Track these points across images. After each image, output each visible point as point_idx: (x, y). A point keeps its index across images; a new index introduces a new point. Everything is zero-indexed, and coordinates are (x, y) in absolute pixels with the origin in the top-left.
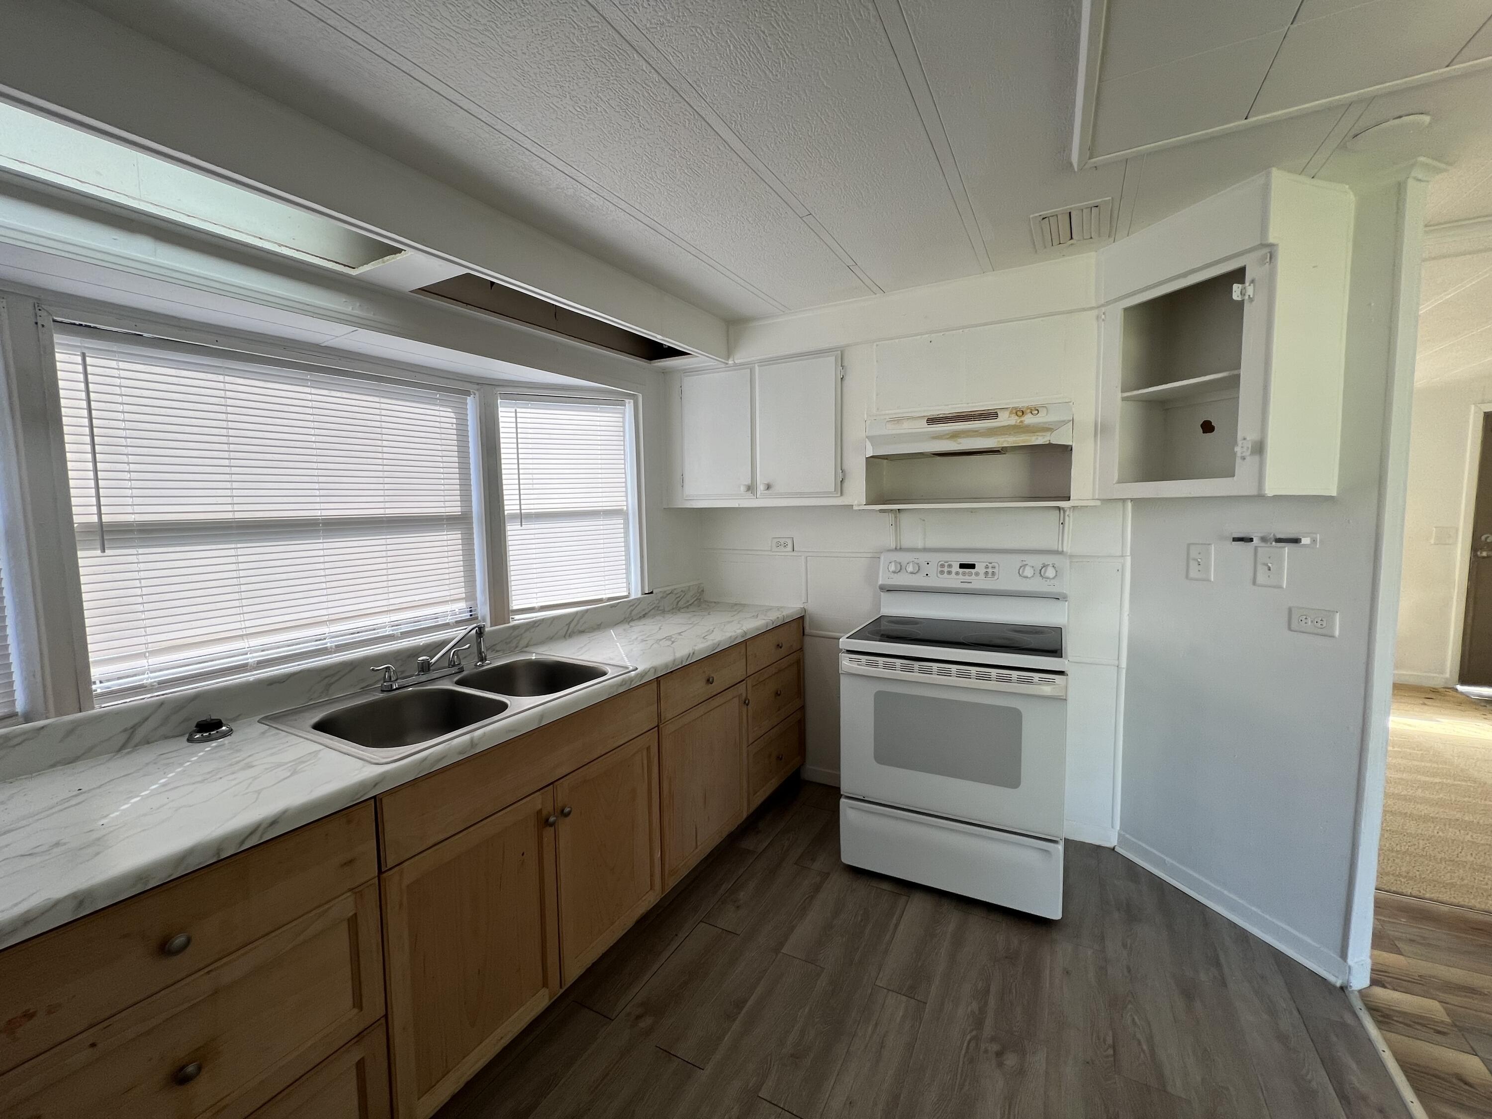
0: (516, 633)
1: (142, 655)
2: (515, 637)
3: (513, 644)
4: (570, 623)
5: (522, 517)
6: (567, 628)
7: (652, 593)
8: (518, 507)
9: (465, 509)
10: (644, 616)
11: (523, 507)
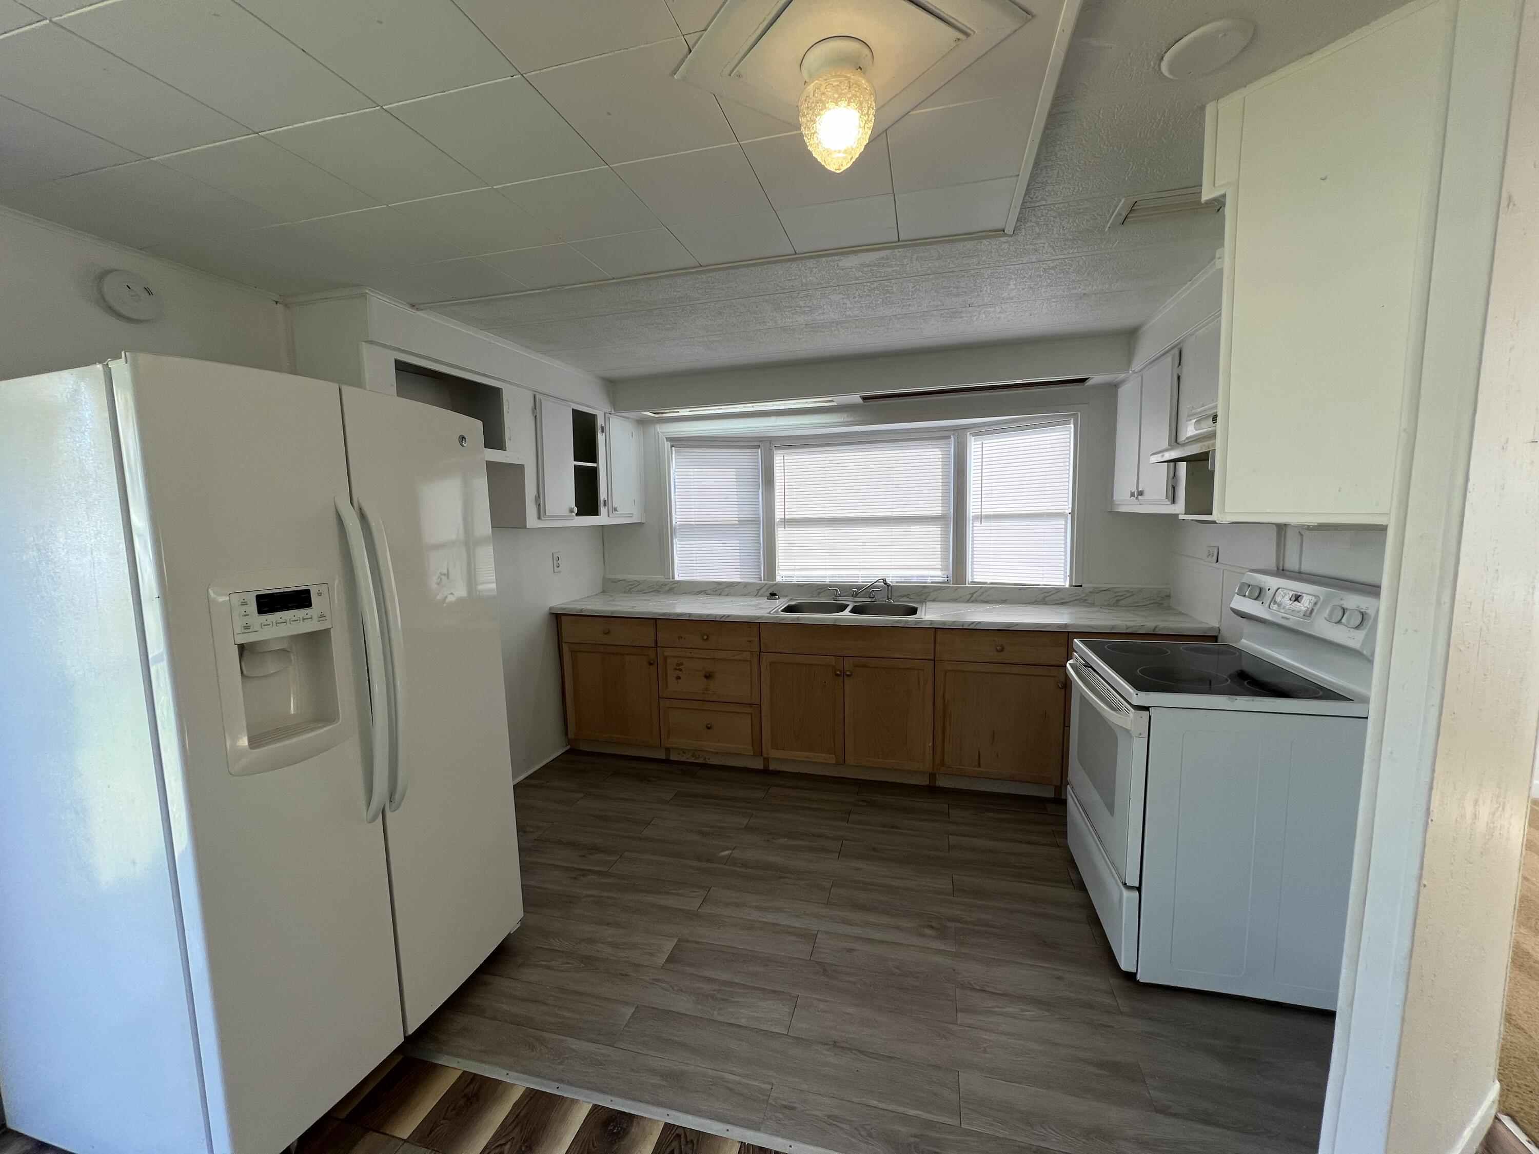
0: (926, 590)
1: (794, 570)
2: (925, 593)
3: (924, 597)
4: (973, 594)
5: (980, 518)
6: (970, 596)
7: (1081, 586)
8: (980, 510)
9: (945, 512)
10: (1062, 604)
11: (983, 510)
